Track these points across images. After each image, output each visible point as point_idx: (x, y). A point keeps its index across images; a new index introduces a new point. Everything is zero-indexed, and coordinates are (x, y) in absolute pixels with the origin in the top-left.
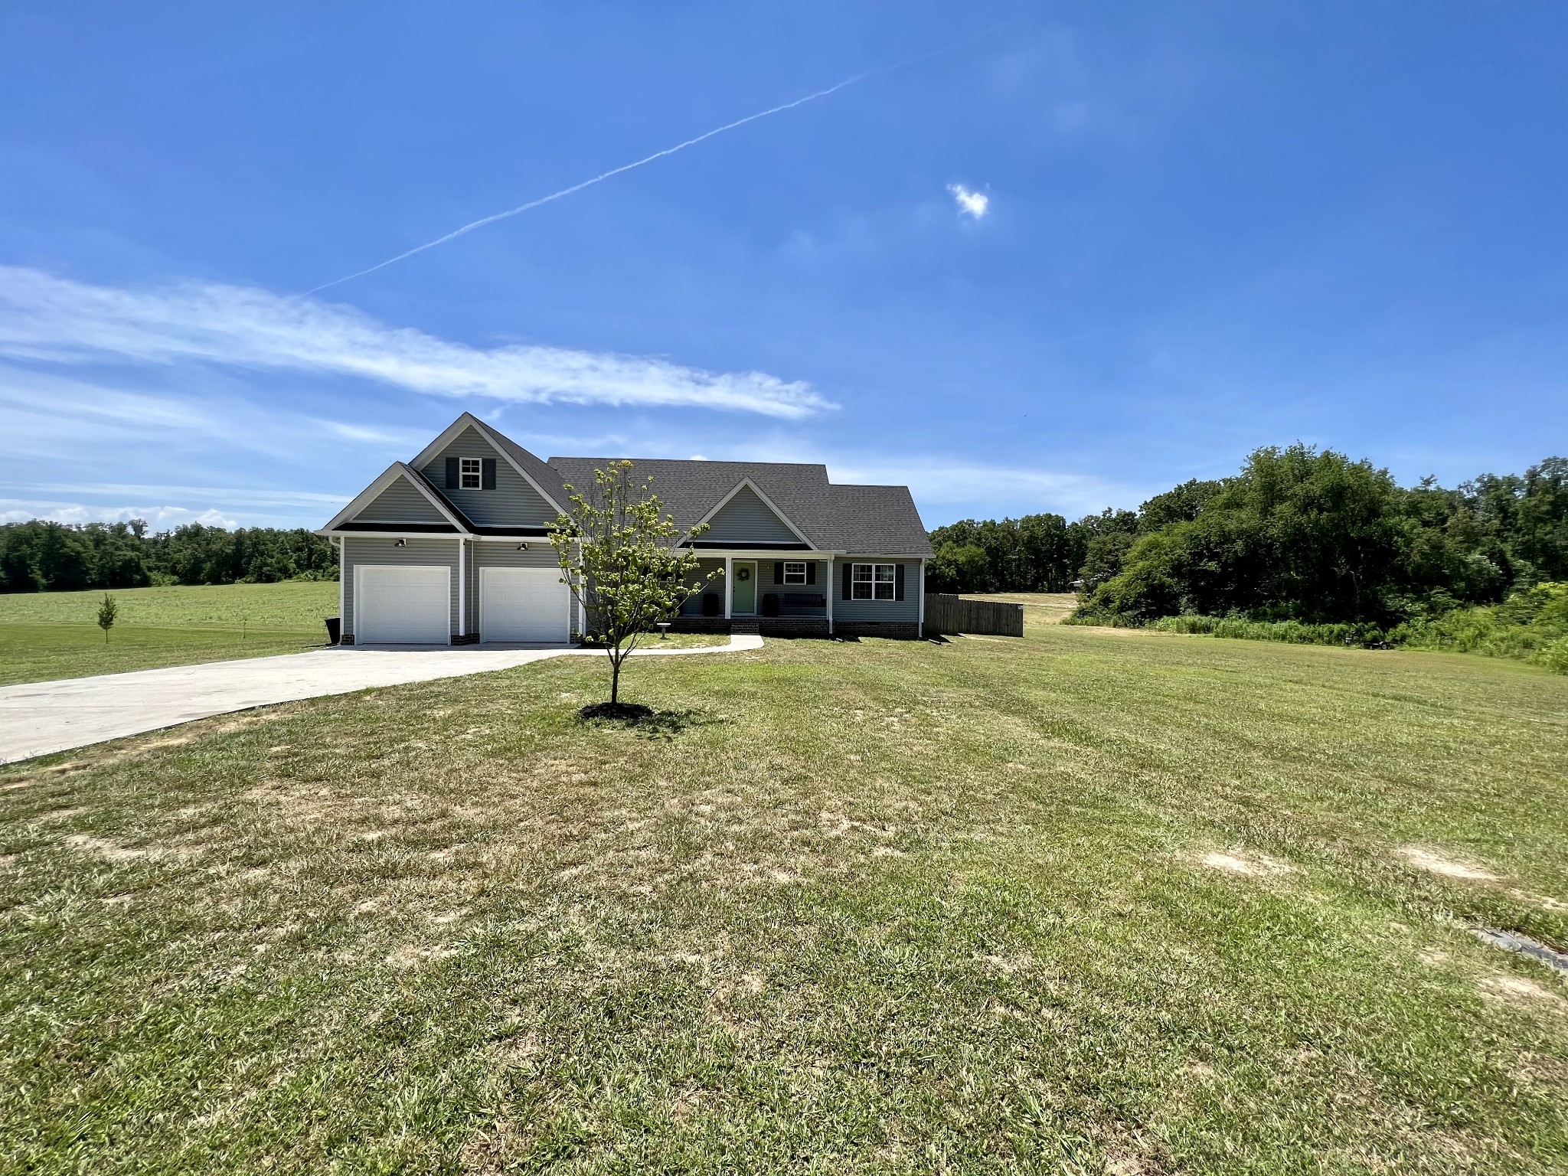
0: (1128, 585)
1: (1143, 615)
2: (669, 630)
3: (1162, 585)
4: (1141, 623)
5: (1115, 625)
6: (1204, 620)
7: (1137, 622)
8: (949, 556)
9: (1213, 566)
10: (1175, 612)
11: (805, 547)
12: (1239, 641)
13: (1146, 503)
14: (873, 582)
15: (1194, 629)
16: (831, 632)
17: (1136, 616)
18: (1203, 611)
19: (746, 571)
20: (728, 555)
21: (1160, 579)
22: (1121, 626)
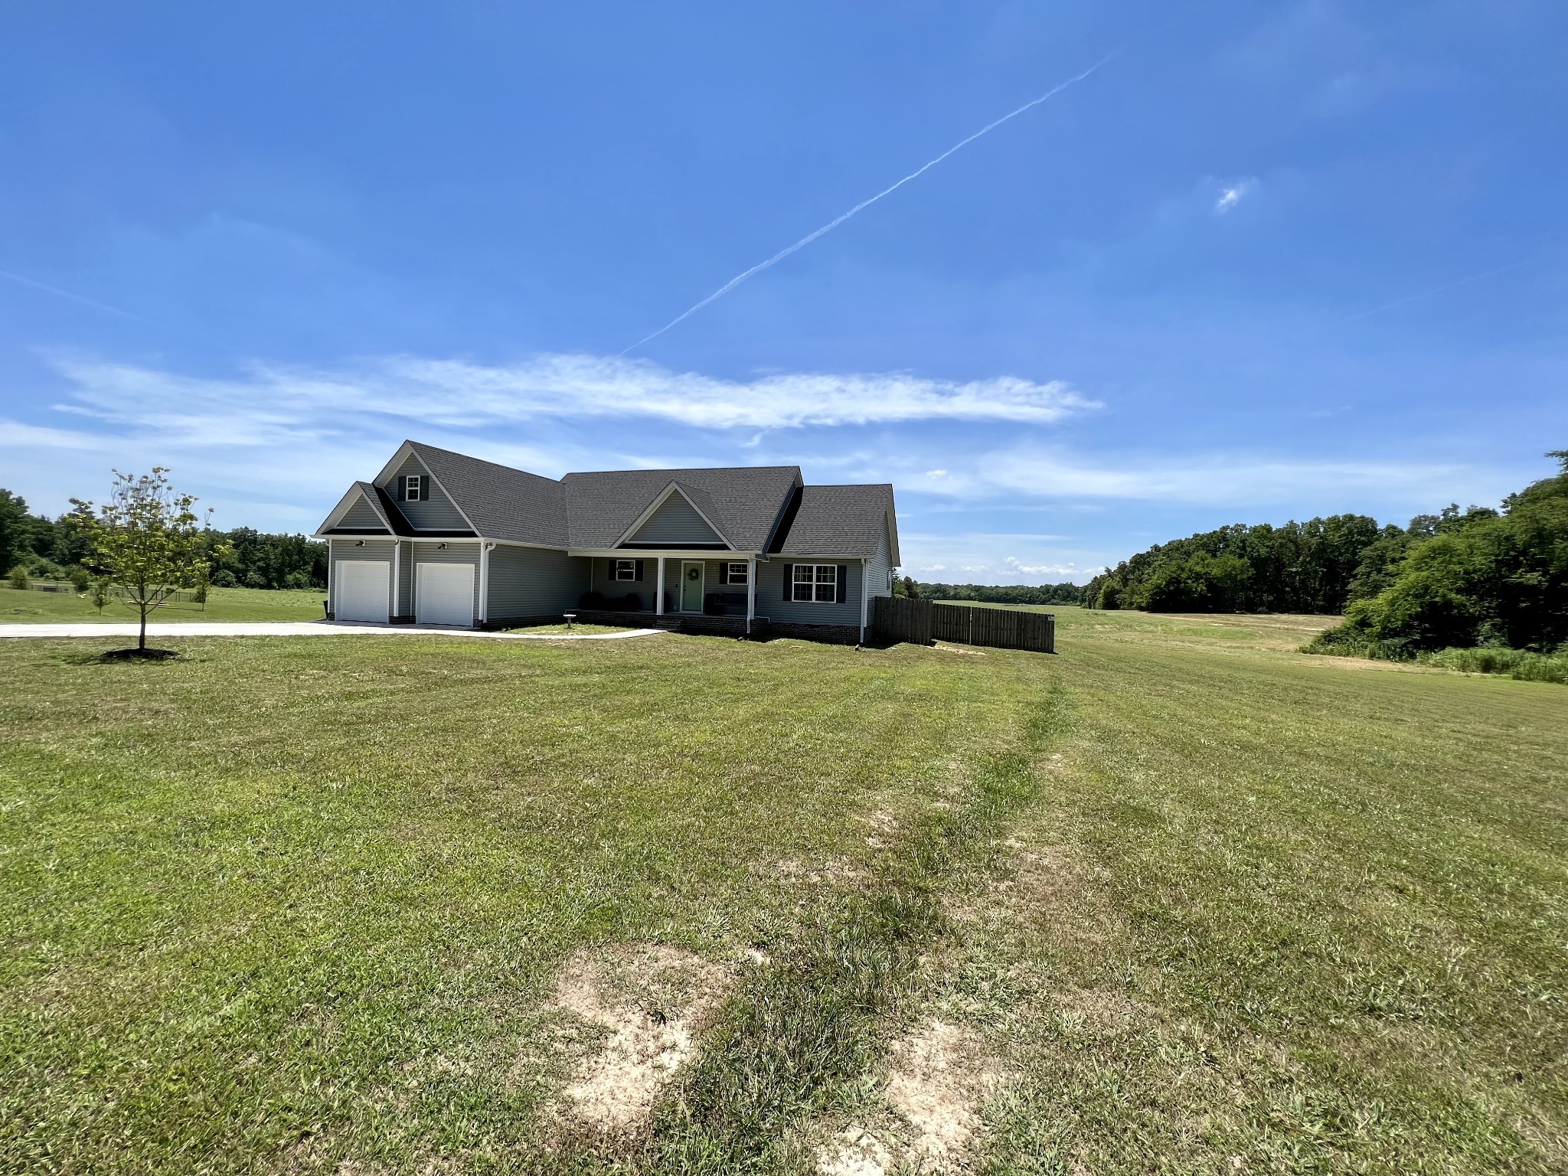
0: (1392, 603)
1: (1417, 645)
2: (574, 621)
3: (1448, 604)
4: (1412, 656)
5: (1372, 656)
6: (1509, 653)
7: (1407, 653)
8: (1198, 569)
9: (1533, 578)
10: (1468, 642)
11: (724, 547)
12: (1554, 686)
13: (1514, 495)
14: (814, 583)
15: (1487, 666)
16: (748, 632)
17: (1405, 645)
18: (1516, 643)
19: (696, 571)
20: (661, 555)
21: (1444, 596)
22: (1379, 658)
